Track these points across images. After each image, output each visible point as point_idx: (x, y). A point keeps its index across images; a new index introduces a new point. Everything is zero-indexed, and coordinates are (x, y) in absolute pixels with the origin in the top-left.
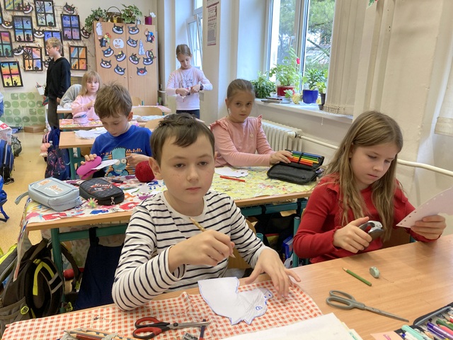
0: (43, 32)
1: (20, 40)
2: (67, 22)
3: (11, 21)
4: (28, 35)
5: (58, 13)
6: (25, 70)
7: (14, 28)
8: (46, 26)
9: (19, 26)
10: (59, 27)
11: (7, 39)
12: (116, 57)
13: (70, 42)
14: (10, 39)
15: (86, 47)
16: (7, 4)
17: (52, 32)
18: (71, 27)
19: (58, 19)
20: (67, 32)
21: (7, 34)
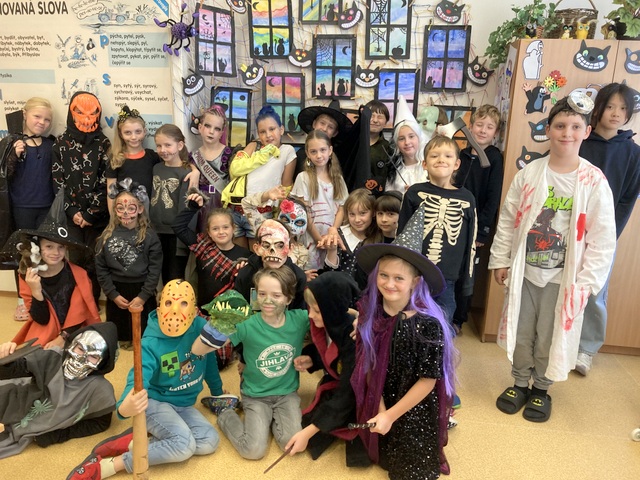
0: (377, 72)
1: (322, 94)
2: (438, 46)
3: (308, 48)
4: (341, 81)
5: (419, 24)
7: (314, 67)
8: (386, 57)
9: (325, 60)
10: (415, 60)
11: (297, 91)
13: (436, 97)
14: (303, 92)
16: (305, 7)
17: (397, 72)
18: (446, 58)
19: (418, 39)
20: (434, 73)
21: (297, 79)
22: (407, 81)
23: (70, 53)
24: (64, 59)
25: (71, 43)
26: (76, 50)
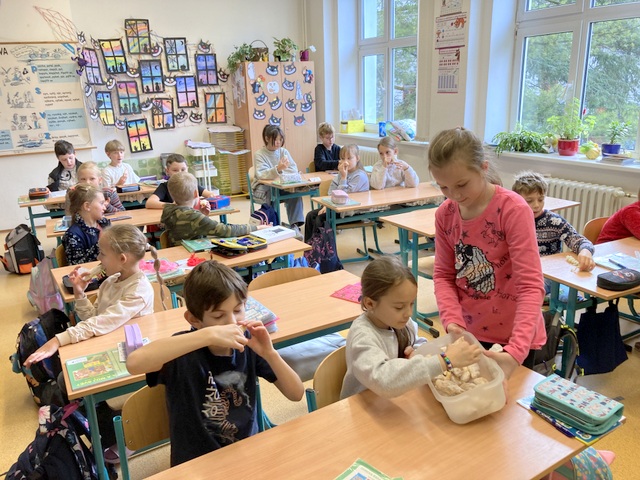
0: (175, 78)
1: (148, 92)
2: (202, 64)
3: (137, 67)
4: (157, 84)
5: (192, 53)
6: (154, 129)
7: (141, 77)
8: (178, 70)
9: (146, 73)
10: (192, 71)
11: (134, 90)
12: (271, 104)
13: (206, 89)
14: (137, 90)
15: (224, 94)
16: (131, 46)
17: (185, 77)
18: (207, 69)
19: (192, 61)
20: (202, 76)
21: (133, 84)
22: (191, 82)
23: (11, 77)
24: (7, 81)
25: (12, 71)
26: (16, 75)
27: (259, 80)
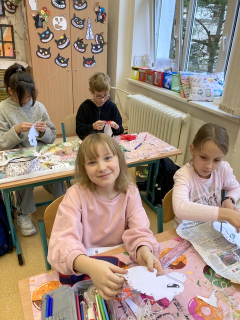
12: (58, 42)
15: (12, 26)
27: (43, 12)
